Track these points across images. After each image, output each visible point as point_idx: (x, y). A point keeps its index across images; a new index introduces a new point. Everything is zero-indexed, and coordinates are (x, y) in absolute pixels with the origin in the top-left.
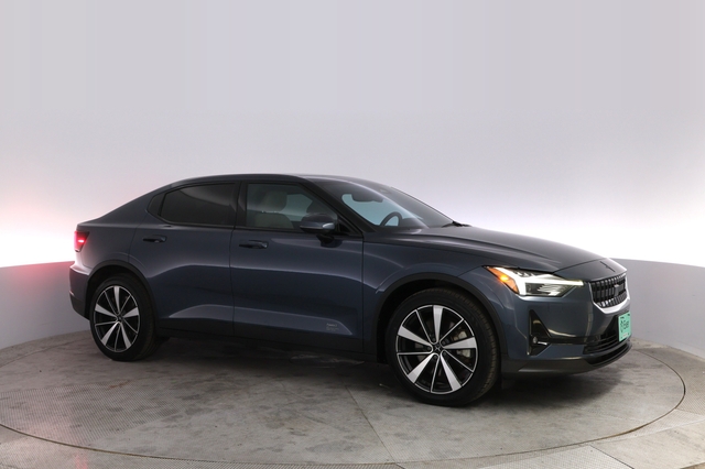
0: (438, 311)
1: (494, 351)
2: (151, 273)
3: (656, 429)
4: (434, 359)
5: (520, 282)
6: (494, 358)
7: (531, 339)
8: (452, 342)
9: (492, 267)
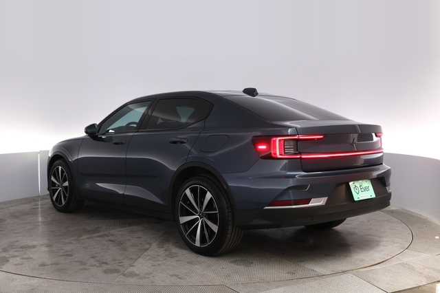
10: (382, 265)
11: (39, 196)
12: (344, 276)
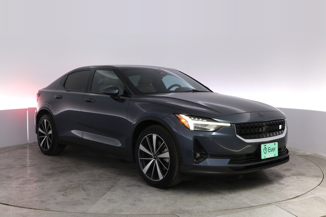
0: (154, 137)
1: (177, 160)
2: (55, 113)
3: (309, 196)
4: (154, 162)
5: (191, 123)
6: (177, 163)
7: (195, 155)
8: (161, 153)
9: (179, 114)
10: (299, 199)
11: (28, 144)
12: (269, 207)
